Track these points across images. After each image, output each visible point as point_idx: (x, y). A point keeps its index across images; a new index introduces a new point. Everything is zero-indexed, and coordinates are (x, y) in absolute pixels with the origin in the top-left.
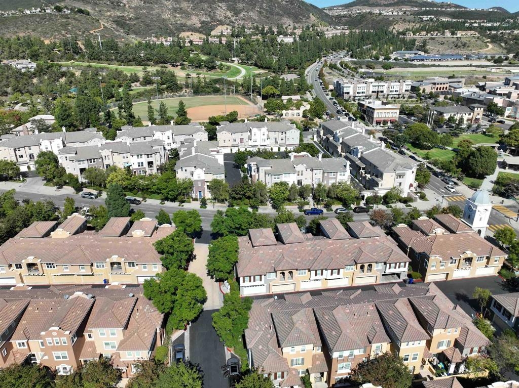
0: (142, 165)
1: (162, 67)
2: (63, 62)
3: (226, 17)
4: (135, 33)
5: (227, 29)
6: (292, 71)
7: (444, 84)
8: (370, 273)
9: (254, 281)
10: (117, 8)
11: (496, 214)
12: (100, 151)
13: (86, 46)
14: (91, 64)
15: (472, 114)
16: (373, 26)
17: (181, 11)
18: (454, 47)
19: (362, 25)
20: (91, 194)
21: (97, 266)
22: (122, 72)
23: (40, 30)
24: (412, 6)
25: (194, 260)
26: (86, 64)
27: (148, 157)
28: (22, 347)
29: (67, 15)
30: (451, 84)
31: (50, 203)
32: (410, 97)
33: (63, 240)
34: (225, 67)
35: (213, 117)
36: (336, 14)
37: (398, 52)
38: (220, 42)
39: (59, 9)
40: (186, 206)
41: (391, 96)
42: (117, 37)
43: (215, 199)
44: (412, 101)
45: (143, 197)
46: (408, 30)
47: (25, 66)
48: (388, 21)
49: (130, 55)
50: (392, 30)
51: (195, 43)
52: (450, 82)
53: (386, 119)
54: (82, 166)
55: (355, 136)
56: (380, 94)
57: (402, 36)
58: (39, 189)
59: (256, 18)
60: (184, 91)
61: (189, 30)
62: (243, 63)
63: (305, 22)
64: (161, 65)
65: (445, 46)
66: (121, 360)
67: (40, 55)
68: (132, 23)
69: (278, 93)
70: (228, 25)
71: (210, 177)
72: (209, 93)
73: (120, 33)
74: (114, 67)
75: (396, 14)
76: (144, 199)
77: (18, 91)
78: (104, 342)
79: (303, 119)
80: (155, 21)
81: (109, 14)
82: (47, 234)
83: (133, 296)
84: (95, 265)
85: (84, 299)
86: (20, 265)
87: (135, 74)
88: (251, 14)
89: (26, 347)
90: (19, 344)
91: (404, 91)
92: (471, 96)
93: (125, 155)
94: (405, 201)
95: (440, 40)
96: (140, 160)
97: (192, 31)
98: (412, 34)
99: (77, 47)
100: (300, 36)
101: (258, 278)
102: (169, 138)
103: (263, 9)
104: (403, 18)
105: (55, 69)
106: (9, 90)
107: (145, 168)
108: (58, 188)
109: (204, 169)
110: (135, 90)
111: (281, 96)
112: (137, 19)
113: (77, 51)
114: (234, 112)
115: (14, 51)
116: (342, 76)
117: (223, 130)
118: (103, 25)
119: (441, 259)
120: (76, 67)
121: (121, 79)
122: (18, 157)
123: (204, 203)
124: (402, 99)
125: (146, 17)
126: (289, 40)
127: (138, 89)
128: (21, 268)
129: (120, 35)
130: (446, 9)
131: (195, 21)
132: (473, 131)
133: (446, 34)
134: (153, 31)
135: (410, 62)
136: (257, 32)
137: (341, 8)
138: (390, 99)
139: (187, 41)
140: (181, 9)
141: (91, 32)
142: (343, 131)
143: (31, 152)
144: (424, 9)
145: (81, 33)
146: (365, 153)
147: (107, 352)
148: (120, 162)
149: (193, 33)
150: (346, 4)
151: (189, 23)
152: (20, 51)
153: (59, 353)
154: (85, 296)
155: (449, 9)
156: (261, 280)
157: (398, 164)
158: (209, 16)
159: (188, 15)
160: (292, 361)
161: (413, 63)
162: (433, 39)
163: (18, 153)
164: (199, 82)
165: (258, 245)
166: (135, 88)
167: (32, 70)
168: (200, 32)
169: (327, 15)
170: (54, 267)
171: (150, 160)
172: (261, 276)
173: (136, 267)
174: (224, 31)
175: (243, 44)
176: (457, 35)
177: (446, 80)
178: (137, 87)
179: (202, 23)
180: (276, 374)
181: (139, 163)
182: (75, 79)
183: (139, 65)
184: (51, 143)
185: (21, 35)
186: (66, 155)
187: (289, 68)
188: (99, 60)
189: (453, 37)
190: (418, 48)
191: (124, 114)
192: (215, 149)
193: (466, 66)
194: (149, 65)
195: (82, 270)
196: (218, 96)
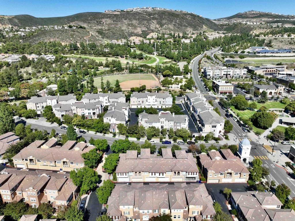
0: (90, 114)
1: (116, 58)
2: (68, 55)
3: (155, 28)
4: (107, 38)
5: (156, 34)
6: (185, 60)
7: (273, 68)
8: (178, 177)
9: (123, 175)
10: (99, 24)
11: (263, 150)
12: (71, 107)
13: (81, 46)
14: (81, 56)
15: (277, 89)
16: (241, 31)
17: (132, 25)
18: (289, 44)
19: (235, 30)
20: (65, 127)
21: (58, 163)
22: (95, 61)
23: (60, 37)
24: (269, 18)
25: (101, 163)
26: (79, 56)
27: (93, 110)
28: (20, 195)
29: (74, 30)
30: (277, 69)
31: (46, 131)
32: (246, 78)
33: (45, 150)
34: (149, 58)
35: (133, 88)
36: (221, 23)
37: (253, 47)
38: (150, 43)
39: (70, 27)
40: (106, 135)
41: (235, 77)
42: (97, 40)
43: (120, 133)
44: (247, 80)
45: (87, 130)
46: (261, 34)
47: (50, 58)
48: (250, 29)
49: (100, 51)
50: (252, 33)
51: (136, 43)
52: (277, 68)
53: (226, 91)
54: (62, 114)
55: (199, 103)
56: (228, 75)
57: (257, 37)
58: (43, 123)
59: (172, 28)
60: (125, 71)
61: (135, 36)
62: (159, 55)
63: (200, 30)
64: (116, 56)
65: (283, 43)
66: (56, 204)
67: (59, 51)
68: (106, 32)
69: (172, 74)
70: (157, 32)
71: (118, 122)
72: (137, 72)
73: (99, 38)
74: (92, 57)
75: (256, 24)
76: (88, 131)
77: (45, 71)
78: (50, 196)
79: (180, 90)
80: (118, 31)
81: (95, 28)
82: (40, 147)
83: (66, 177)
84: (57, 162)
85: (46, 177)
86: (27, 159)
87: (101, 62)
88: (170, 26)
89: (21, 195)
90: (19, 193)
91: (242, 74)
92: (282, 78)
93: (82, 109)
94: (216, 140)
95: (280, 40)
96: (89, 112)
97: (137, 36)
98: (263, 36)
99: (76, 47)
100: (194, 39)
101: (124, 174)
102: (106, 100)
103: (177, 23)
104: (259, 26)
105: (63, 59)
106: (41, 70)
107: (91, 115)
108: (51, 123)
109: (116, 118)
110: (100, 70)
111: (173, 76)
112: (109, 30)
113: (76, 49)
114: (144, 85)
115: (47, 49)
116: (213, 63)
117: (134, 97)
118: (91, 34)
119: (214, 172)
120: (73, 58)
121: (94, 64)
122: (37, 107)
123: (115, 135)
124: (241, 79)
125: (114, 29)
126: (187, 41)
127: (101, 70)
128: (27, 161)
129: (99, 39)
130: (290, 19)
131: (139, 30)
132: (275, 100)
133: (284, 36)
134: (116, 36)
135: (257, 54)
136: (171, 37)
137: (225, 19)
138: (234, 79)
139: (133, 42)
140: (132, 24)
141: (85, 38)
142: (195, 99)
143: (43, 105)
144: (276, 19)
145: (79, 39)
146: (201, 112)
147: (52, 200)
148: (80, 112)
149: (137, 37)
150: (228, 17)
151: (136, 32)
152: (50, 49)
153: (32, 199)
154: (46, 176)
155: (292, 19)
156: (126, 175)
157: (213, 120)
158: (147, 27)
159: (135, 27)
160: (124, 212)
161: (259, 54)
162: (276, 39)
163: (37, 105)
164: (133, 66)
165: (128, 158)
166: (100, 69)
167: (53, 60)
168: (141, 36)
169: (215, 24)
170: (40, 161)
171: (94, 111)
172: (126, 173)
173: (74, 164)
174: (153, 36)
175: (162, 44)
176: (291, 37)
177: (275, 66)
178: (101, 69)
179: (143, 31)
180: (115, 217)
181: (89, 113)
182: (72, 64)
183: (105, 57)
184: (51, 101)
185: (52, 40)
186: (56, 108)
187: (183, 58)
188: (85, 54)
189: (288, 38)
190: (266, 44)
191: (89, 85)
192: (125, 108)
193: (293, 56)
194: (109, 57)
195: (51, 164)
196: (142, 74)
